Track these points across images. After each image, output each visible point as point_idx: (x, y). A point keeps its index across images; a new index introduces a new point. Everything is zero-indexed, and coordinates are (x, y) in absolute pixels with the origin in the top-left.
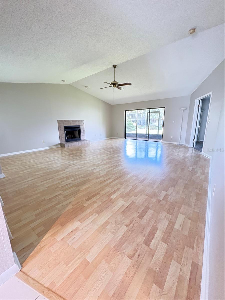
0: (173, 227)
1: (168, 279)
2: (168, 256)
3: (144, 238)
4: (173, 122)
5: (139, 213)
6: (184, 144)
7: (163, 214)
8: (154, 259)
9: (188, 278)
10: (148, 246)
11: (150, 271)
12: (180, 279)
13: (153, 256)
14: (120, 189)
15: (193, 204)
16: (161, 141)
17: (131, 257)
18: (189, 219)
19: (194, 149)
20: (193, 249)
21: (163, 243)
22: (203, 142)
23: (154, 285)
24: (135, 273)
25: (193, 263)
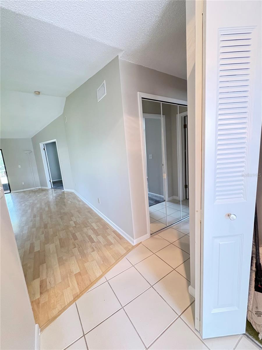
0: (95, 229)
1: (111, 241)
2: (105, 237)
3: (90, 242)
5: (72, 239)
6: (40, 187)
7: (85, 230)
8: (102, 243)
9: (115, 235)
10: (95, 242)
11: (105, 246)
12: (114, 238)
13: (100, 242)
14: (33, 243)
15: (92, 217)
16: (9, 191)
17: (94, 251)
18: (97, 222)
20: (108, 229)
21: (99, 236)
23: (110, 246)
24: (101, 251)
25: (113, 231)
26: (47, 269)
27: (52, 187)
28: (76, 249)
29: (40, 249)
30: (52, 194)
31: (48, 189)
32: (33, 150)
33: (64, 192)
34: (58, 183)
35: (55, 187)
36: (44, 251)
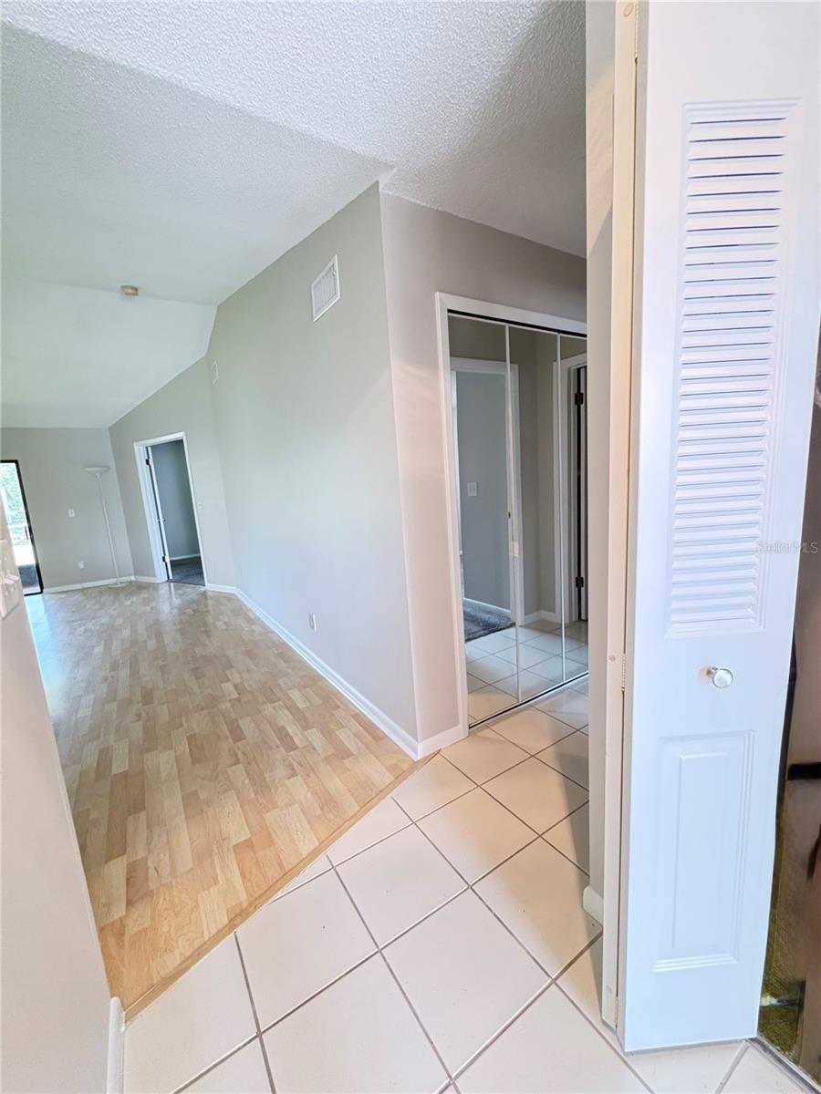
0: (298, 710)
1: (348, 746)
2: (328, 735)
3: (282, 749)
4: (71, 513)
5: (227, 738)
6: (133, 578)
7: (268, 709)
8: (320, 750)
9: (361, 728)
10: (297, 748)
11: (328, 760)
12: (357, 736)
13: (314, 749)
14: (108, 748)
15: (289, 671)
16: (38, 589)
17: (294, 774)
18: (304, 687)
19: (172, 584)
20: (339, 707)
21: (309, 731)
22: (200, 558)
23: (345, 761)
24: (317, 776)
25: (353, 717)
26: (148, 827)
27: (171, 577)
28: (240, 767)
29: (129, 766)
30: (169, 600)
31: (158, 584)
32: (112, 465)
33: (205, 592)
34: (188, 567)
35: (177, 577)
36: (142, 773)
